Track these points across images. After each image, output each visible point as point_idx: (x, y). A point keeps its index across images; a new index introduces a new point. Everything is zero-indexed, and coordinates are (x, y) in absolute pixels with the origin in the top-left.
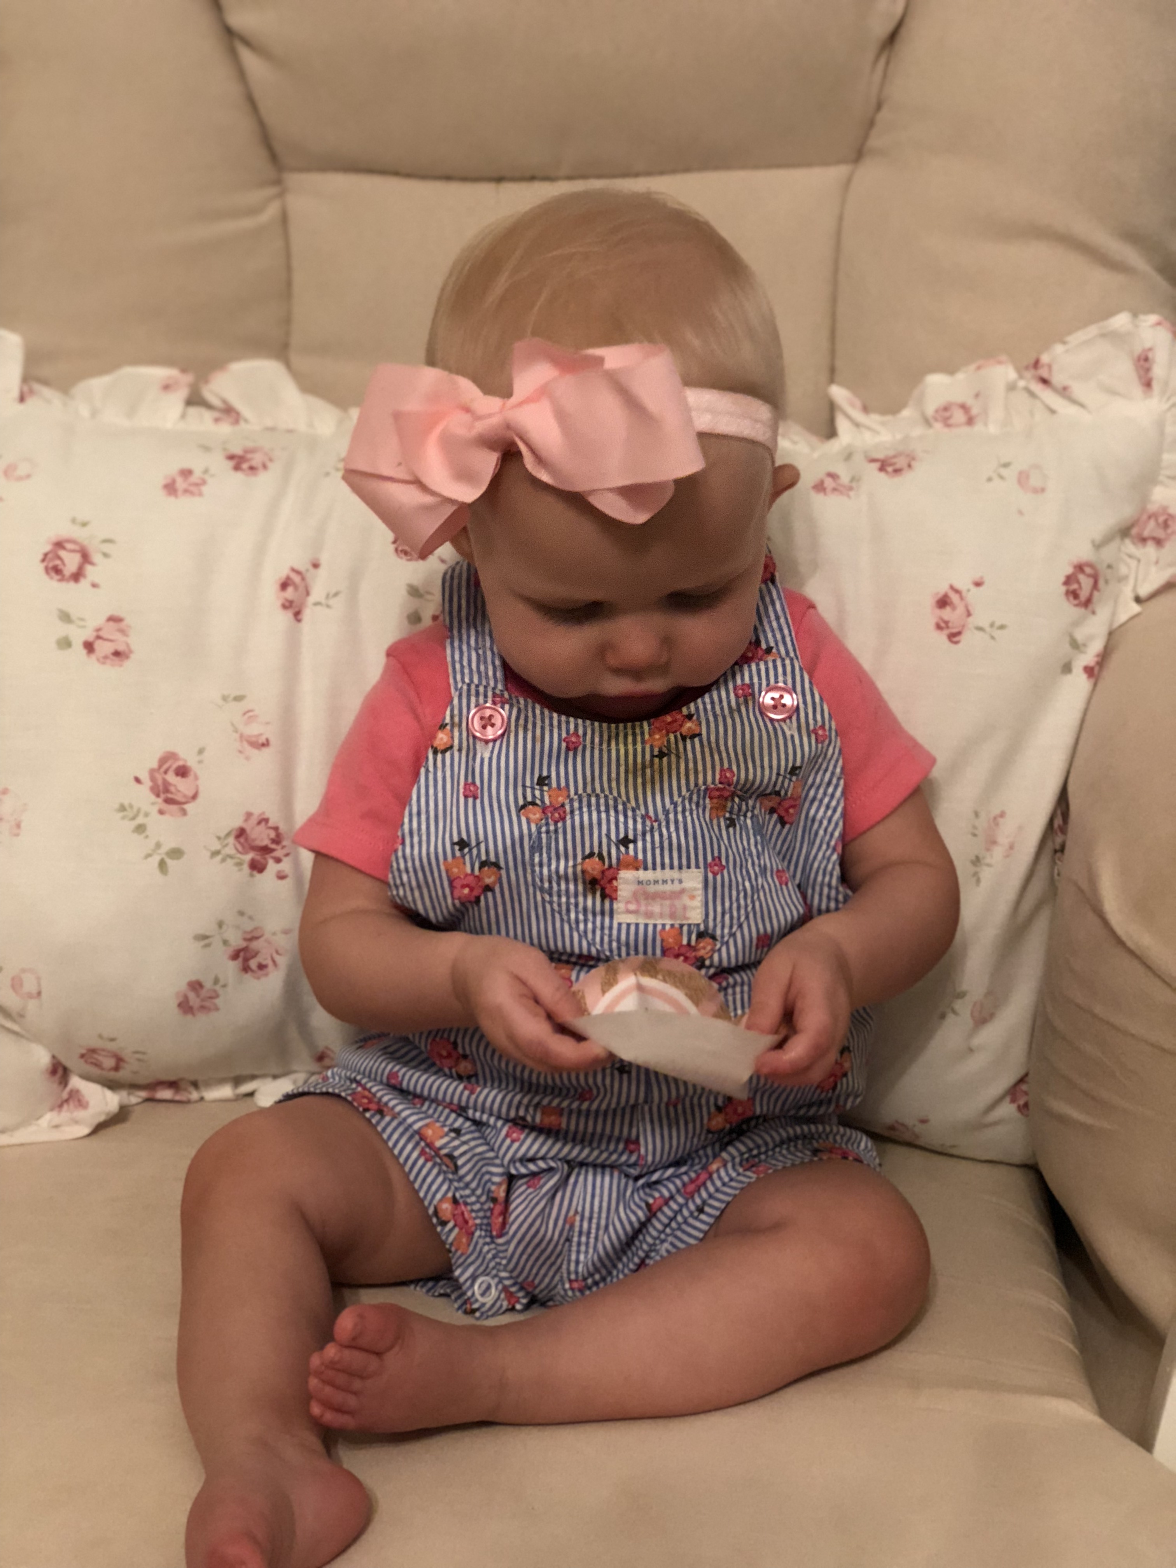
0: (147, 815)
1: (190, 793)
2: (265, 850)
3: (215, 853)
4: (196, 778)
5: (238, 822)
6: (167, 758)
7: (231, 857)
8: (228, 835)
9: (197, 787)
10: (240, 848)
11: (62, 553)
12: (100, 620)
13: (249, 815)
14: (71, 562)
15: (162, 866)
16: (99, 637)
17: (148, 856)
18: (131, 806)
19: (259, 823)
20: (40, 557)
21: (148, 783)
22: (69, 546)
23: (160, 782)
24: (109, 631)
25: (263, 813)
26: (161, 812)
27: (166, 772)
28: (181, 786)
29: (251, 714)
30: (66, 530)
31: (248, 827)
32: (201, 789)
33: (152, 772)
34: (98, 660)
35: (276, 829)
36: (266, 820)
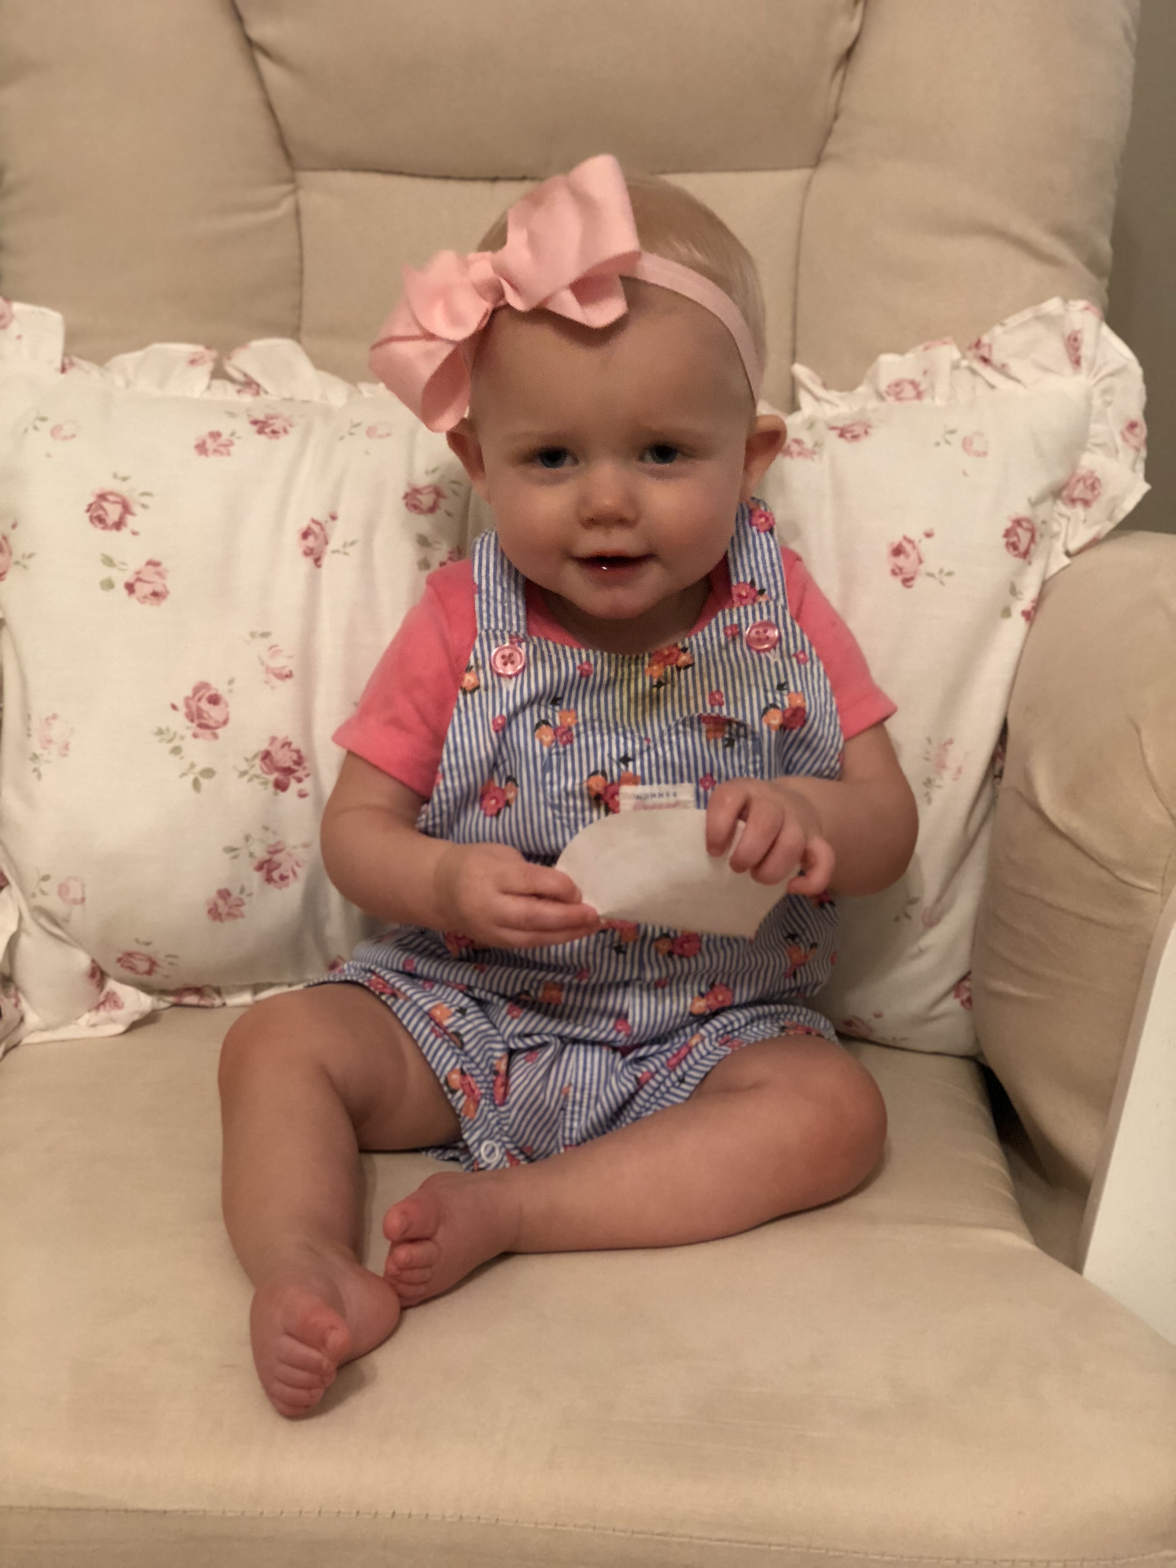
0: (182, 738)
1: (221, 719)
2: (288, 771)
3: (243, 774)
4: (227, 705)
5: (264, 746)
6: (201, 687)
7: (257, 776)
8: (255, 756)
9: (228, 713)
10: (266, 769)
11: (106, 505)
12: (140, 564)
13: (273, 739)
14: (113, 512)
15: (196, 784)
16: (139, 580)
17: (183, 775)
18: (168, 730)
19: (283, 746)
20: (86, 508)
21: (183, 710)
22: (111, 498)
23: (194, 709)
24: (149, 574)
25: (286, 737)
26: (195, 736)
27: (199, 700)
28: (214, 713)
29: (274, 649)
30: (108, 484)
31: (273, 750)
32: (231, 716)
33: (187, 699)
34: (138, 599)
35: (298, 752)
36: (289, 744)
